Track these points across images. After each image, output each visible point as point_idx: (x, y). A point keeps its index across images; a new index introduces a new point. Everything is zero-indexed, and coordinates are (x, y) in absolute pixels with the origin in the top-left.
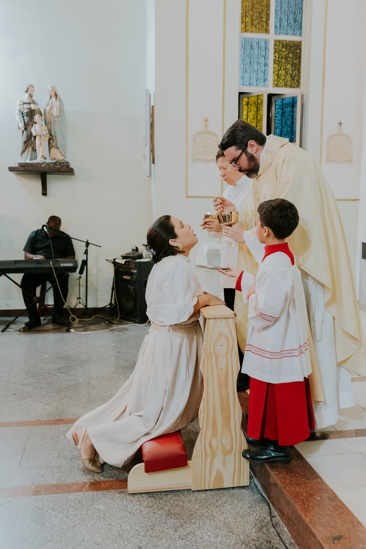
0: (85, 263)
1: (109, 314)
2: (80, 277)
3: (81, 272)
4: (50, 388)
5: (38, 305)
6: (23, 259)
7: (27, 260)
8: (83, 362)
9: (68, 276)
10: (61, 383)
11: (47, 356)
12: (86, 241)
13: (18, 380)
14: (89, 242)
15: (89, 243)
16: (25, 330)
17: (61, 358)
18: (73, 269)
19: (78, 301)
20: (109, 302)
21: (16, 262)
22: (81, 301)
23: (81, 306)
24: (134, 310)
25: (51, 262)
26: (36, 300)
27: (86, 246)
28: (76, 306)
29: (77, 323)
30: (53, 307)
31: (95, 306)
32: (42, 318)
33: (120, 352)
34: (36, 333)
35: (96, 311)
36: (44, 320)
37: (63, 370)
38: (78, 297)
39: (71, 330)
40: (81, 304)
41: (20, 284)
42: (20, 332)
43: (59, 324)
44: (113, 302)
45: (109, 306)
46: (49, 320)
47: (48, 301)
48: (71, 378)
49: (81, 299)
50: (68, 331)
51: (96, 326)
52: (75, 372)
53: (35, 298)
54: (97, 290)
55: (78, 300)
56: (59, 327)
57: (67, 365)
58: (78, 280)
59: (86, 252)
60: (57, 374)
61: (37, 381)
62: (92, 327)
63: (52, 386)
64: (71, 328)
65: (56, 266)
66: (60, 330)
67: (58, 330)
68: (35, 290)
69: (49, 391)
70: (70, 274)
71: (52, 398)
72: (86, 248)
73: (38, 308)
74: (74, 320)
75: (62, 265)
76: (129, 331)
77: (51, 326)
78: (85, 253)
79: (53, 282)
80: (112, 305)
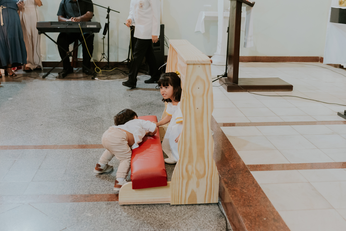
0: (107, 26)
1: (126, 67)
2: (104, 37)
3: (104, 33)
4: (70, 121)
5: (71, 58)
6: (57, 21)
7: (60, 22)
8: (100, 102)
9: (93, 35)
10: (79, 118)
11: (73, 97)
12: (108, 8)
13: (47, 114)
14: (110, 8)
15: (110, 10)
16: (60, 77)
17: (84, 99)
18: (97, 30)
19: (103, 57)
20: (127, 58)
21: (52, 23)
22: (105, 57)
23: (105, 60)
24: (145, 64)
25: (79, 24)
26: (69, 54)
27: (108, 12)
28: (101, 60)
29: (100, 73)
30: (82, 60)
31: (116, 61)
32: (75, 69)
33: (130, 96)
34: (68, 80)
35: (117, 65)
36: (77, 70)
37: (83, 108)
38: (103, 53)
39: (95, 78)
40: (104, 59)
41: (56, 41)
42: (57, 79)
43: (87, 73)
44: (130, 58)
45: (127, 61)
46: (80, 70)
47: (80, 56)
48: (88, 114)
49: (104, 55)
50: (93, 79)
51: (115, 76)
52: (92, 109)
53: (68, 52)
54: (118, 48)
55: (102, 55)
56: (87, 75)
57: (87, 105)
58: (103, 39)
59: (108, 17)
60: (78, 110)
61: (61, 116)
62: (113, 77)
63: (72, 119)
64: (96, 77)
65: (84, 27)
66: (87, 78)
67: (86, 78)
68: (69, 46)
69: (68, 123)
70: (95, 34)
71: (70, 128)
72: (107, 13)
73: (71, 61)
74: (98, 70)
75: (88, 26)
76: (140, 80)
77: (81, 75)
78: (106, 18)
79: (82, 40)
80: (130, 60)
